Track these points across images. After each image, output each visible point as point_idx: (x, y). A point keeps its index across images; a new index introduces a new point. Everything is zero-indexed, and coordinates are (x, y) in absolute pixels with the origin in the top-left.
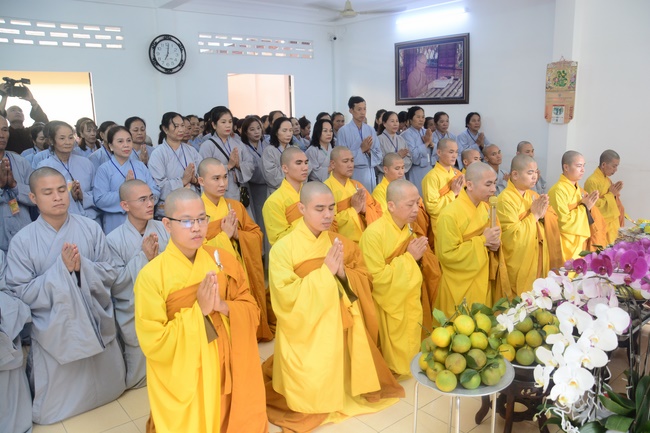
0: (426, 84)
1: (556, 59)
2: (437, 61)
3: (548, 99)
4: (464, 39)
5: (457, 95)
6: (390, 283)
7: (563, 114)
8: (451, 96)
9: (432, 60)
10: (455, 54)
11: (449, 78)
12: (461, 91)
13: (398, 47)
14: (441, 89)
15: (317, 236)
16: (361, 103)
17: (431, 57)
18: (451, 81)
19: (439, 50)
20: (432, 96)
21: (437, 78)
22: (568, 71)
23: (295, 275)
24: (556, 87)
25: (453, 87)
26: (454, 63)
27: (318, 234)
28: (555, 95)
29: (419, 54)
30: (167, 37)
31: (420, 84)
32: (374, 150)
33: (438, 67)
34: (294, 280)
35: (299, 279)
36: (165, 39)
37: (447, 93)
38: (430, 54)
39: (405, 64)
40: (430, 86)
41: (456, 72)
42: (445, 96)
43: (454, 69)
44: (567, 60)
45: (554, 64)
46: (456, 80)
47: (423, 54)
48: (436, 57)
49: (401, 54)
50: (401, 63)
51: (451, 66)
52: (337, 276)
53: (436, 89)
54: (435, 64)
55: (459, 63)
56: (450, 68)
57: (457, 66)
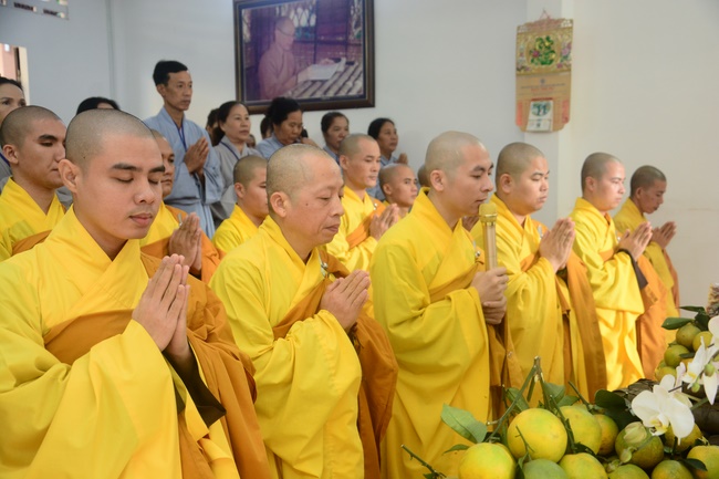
0: (295, 73)
1: (533, 17)
2: (314, 30)
3: (520, 88)
5: (354, 93)
6: (288, 382)
7: (549, 115)
8: (343, 93)
9: (306, 29)
10: (348, 17)
11: (338, 60)
12: (360, 84)
14: (323, 82)
15: (113, 256)
16: (182, 74)
17: (304, 23)
18: (341, 67)
19: (317, 10)
20: (306, 96)
21: (315, 62)
22: (556, 37)
23: (48, 356)
24: (535, 67)
25: (345, 77)
26: (347, 32)
27: (114, 249)
28: (536, 82)
29: (281, 18)
31: (284, 74)
32: (211, 170)
33: (317, 42)
34: (44, 369)
35: (59, 366)
37: (335, 88)
38: (302, 18)
39: (253, 37)
40: (302, 78)
41: (351, 49)
42: (331, 94)
43: (346, 44)
44: (554, 16)
45: (529, 25)
46: (350, 63)
47: (287, 17)
48: (313, 22)
49: (246, 14)
50: (247, 34)
51: (340, 39)
52: (168, 353)
53: (314, 82)
54: (310, 36)
55: (356, 32)
56: (339, 43)
57: (351, 38)
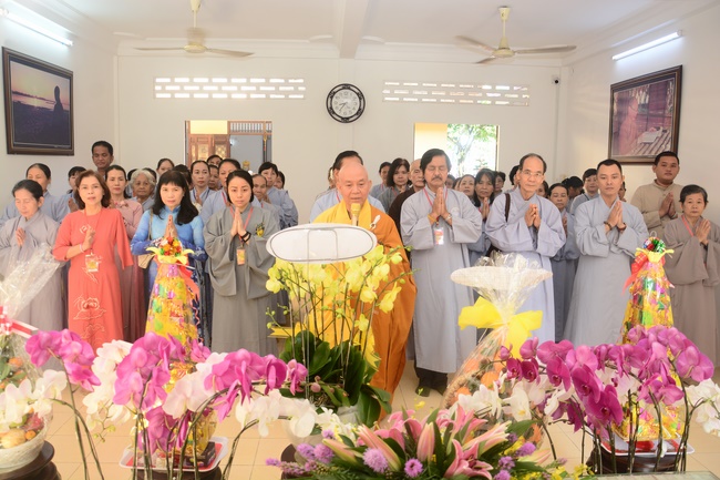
0: (636, 137)
2: (648, 106)
4: (676, 74)
9: (643, 106)
10: (666, 95)
11: (658, 129)
12: (669, 144)
13: (615, 88)
14: (650, 144)
17: (642, 102)
18: (659, 133)
19: (649, 92)
21: (646, 129)
25: (661, 141)
26: (664, 108)
29: (631, 99)
30: (346, 86)
31: (631, 137)
33: (648, 115)
36: (344, 88)
37: (656, 149)
38: (641, 97)
40: (639, 140)
41: (666, 120)
42: (653, 153)
43: (663, 116)
46: (665, 131)
47: (634, 98)
48: (647, 101)
49: (615, 98)
51: (661, 113)
53: (645, 144)
54: (646, 110)
55: (669, 107)
56: (659, 116)
57: (667, 112)
